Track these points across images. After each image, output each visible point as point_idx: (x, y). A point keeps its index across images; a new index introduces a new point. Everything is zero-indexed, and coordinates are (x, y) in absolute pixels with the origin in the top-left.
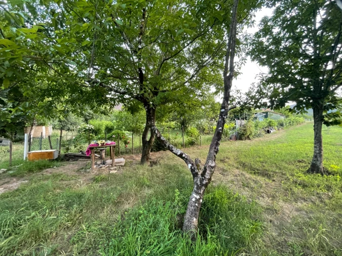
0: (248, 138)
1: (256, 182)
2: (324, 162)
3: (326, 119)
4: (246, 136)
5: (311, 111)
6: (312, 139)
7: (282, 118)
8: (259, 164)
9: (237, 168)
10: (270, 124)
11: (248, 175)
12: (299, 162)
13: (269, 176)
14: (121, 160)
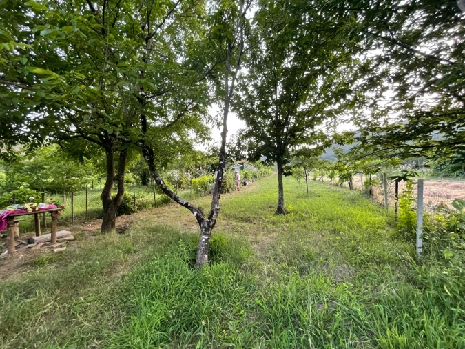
0: (228, 191)
1: (242, 227)
2: (285, 205)
3: (285, 171)
4: (226, 189)
5: (276, 164)
6: (277, 189)
7: (255, 169)
8: (242, 213)
9: (224, 219)
10: (246, 177)
11: (234, 224)
12: (270, 207)
13: (251, 222)
14: (63, 233)
